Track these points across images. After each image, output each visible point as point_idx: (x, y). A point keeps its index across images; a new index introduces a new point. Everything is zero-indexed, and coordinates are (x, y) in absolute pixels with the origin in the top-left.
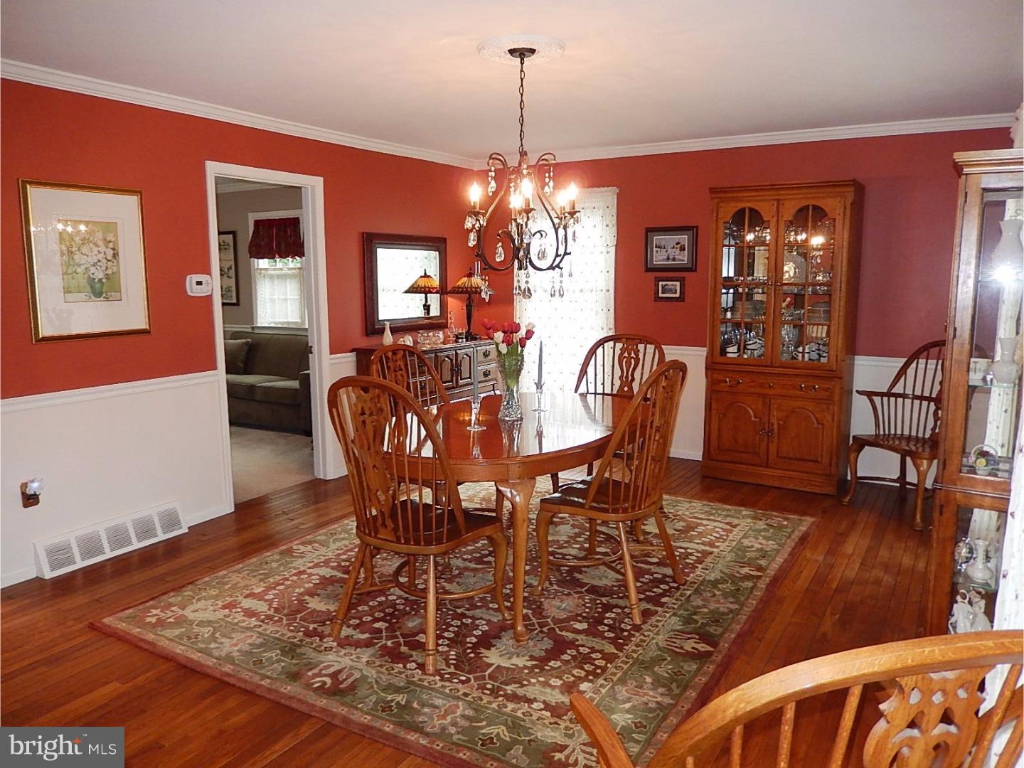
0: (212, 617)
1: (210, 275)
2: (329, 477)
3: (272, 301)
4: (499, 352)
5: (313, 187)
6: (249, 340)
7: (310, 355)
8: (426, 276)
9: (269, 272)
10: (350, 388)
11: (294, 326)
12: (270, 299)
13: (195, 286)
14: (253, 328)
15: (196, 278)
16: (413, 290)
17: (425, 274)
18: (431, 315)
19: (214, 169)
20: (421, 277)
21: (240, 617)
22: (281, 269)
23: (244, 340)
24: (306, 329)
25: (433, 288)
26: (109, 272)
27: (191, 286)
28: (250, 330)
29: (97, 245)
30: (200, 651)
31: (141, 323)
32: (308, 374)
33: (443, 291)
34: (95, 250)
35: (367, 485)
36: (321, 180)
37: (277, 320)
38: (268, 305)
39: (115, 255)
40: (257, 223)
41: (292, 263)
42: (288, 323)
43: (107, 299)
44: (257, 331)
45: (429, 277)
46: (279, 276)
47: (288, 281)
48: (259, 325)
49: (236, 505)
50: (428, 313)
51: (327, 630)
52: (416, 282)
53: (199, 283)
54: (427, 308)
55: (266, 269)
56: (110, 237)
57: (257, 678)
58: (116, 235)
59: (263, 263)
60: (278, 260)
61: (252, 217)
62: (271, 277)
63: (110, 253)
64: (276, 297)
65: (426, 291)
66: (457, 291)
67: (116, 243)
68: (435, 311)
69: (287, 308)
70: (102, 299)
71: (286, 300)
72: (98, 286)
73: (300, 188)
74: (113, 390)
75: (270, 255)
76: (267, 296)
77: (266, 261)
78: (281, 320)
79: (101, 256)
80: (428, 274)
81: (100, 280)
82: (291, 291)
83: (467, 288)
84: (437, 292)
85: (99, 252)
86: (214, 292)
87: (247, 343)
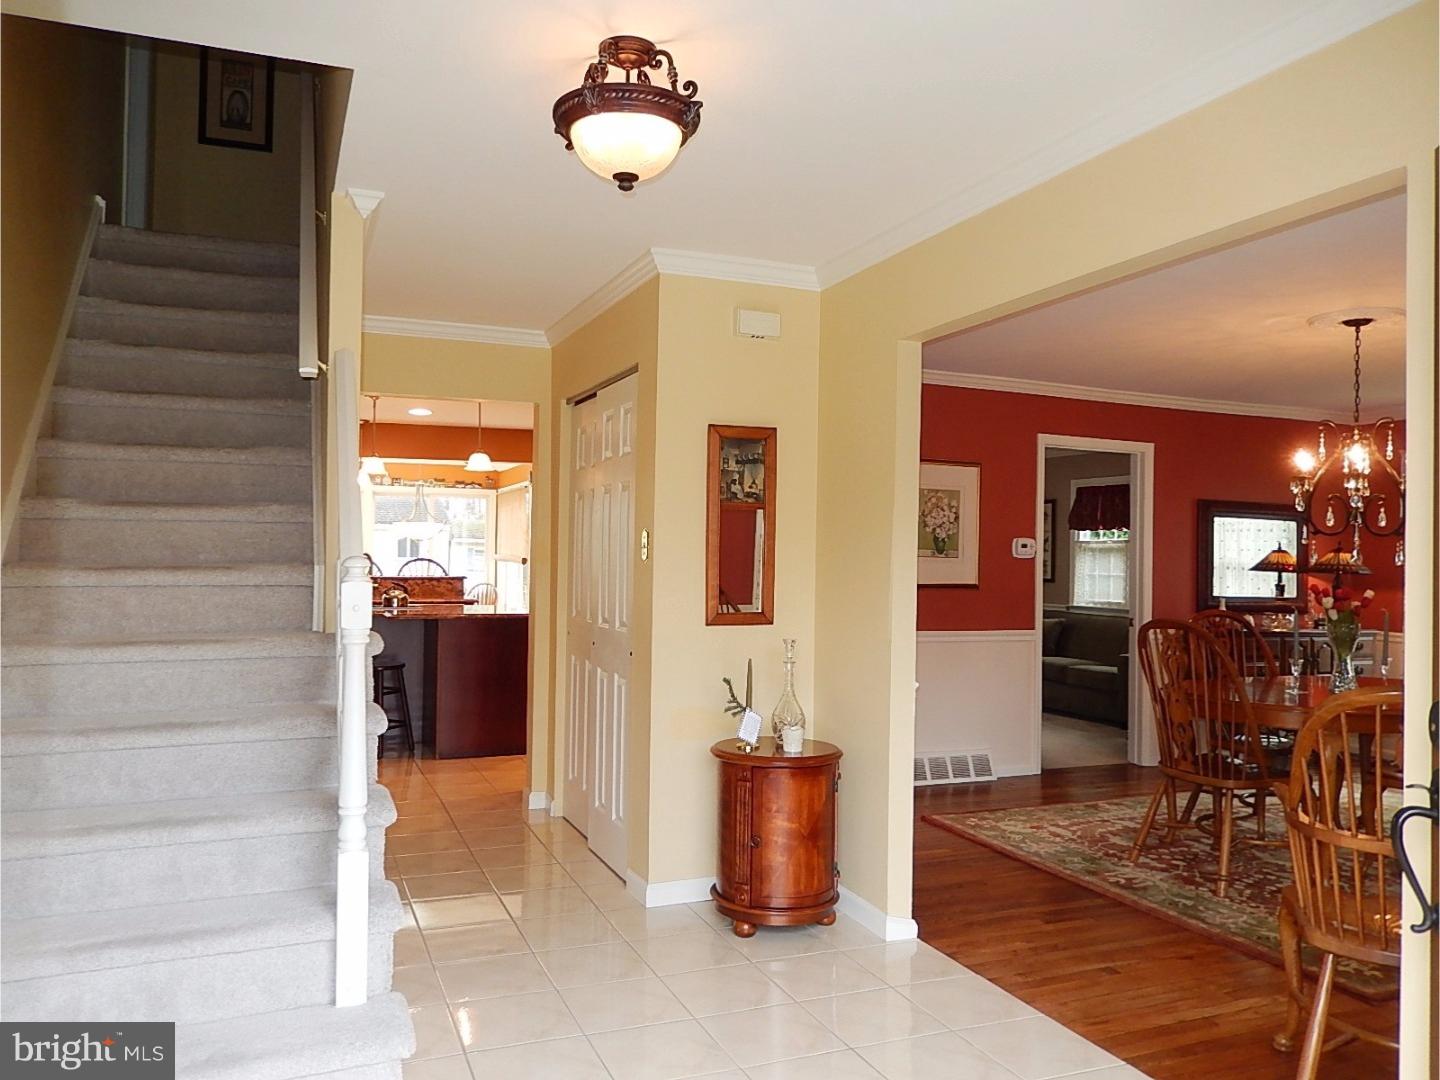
0: (1023, 831)
1: (1034, 538)
2: (1145, 764)
3: (1092, 577)
4: (1330, 620)
5: (1143, 454)
6: (1063, 620)
7: (1131, 628)
8: (1280, 550)
9: (1091, 545)
10: (1158, 630)
11: (1115, 607)
12: (1089, 576)
13: (1021, 548)
14: (1068, 608)
15: (1022, 541)
16: (1263, 566)
17: (1280, 548)
18: (1286, 596)
19: (1045, 441)
20: (1274, 552)
21: (1047, 835)
22: (1105, 542)
23: (1057, 620)
24: (1127, 612)
25: (1290, 565)
26: (950, 533)
27: (1017, 547)
28: (1064, 610)
29: (943, 510)
30: (1012, 846)
31: (972, 579)
32: (1127, 658)
33: (1302, 568)
34: (942, 513)
35: (1171, 719)
36: (1151, 446)
37: (1097, 600)
38: (1087, 583)
39: (957, 518)
40: (1080, 491)
41: (1116, 536)
42: (1109, 603)
43: (947, 556)
44: (1071, 611)
45: (1284, 552)
46: (1101, 550)
47: (1112, 555)
48: (1075, 604)
49: (1043, 770)
50: (1282, 594)
51: (1125, 856)
52: (1267, 558)
53: (1024, 546)
54: (1280, 588)
55: (1088, 542)
56: (954, 503)
57: (1061, 869)
58: (958, 502)
59: (1085, 536)
60: (1101, 532)
61: (1075, 485)
62: (1093, 550)
63: (953, 516)
64: (1097, 573)
65: (1280, 568)
66: (1319, 569)
67: (958, 508)
68: (1291, 592)
69: (1109, 586)
70: (943, 555)
71: (1109, 576)
72: (941, 544)
73: (1129, 455)
74: (944, 636)
75: (1094, 528)
76: (1087, 571)
77: (1088, 532)
78: (1102, 600)
79: (945, 519)
80: (1283, 548)
81: (943, 539)
82: (1116, 566)
83: (1333, 566)
84: (1292, 571)
85: (944, 516)
86: (1038, 556)
87: (1061, 623)
